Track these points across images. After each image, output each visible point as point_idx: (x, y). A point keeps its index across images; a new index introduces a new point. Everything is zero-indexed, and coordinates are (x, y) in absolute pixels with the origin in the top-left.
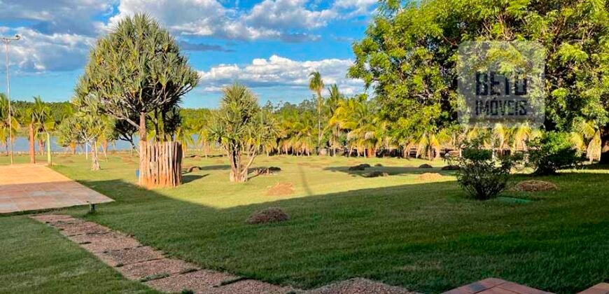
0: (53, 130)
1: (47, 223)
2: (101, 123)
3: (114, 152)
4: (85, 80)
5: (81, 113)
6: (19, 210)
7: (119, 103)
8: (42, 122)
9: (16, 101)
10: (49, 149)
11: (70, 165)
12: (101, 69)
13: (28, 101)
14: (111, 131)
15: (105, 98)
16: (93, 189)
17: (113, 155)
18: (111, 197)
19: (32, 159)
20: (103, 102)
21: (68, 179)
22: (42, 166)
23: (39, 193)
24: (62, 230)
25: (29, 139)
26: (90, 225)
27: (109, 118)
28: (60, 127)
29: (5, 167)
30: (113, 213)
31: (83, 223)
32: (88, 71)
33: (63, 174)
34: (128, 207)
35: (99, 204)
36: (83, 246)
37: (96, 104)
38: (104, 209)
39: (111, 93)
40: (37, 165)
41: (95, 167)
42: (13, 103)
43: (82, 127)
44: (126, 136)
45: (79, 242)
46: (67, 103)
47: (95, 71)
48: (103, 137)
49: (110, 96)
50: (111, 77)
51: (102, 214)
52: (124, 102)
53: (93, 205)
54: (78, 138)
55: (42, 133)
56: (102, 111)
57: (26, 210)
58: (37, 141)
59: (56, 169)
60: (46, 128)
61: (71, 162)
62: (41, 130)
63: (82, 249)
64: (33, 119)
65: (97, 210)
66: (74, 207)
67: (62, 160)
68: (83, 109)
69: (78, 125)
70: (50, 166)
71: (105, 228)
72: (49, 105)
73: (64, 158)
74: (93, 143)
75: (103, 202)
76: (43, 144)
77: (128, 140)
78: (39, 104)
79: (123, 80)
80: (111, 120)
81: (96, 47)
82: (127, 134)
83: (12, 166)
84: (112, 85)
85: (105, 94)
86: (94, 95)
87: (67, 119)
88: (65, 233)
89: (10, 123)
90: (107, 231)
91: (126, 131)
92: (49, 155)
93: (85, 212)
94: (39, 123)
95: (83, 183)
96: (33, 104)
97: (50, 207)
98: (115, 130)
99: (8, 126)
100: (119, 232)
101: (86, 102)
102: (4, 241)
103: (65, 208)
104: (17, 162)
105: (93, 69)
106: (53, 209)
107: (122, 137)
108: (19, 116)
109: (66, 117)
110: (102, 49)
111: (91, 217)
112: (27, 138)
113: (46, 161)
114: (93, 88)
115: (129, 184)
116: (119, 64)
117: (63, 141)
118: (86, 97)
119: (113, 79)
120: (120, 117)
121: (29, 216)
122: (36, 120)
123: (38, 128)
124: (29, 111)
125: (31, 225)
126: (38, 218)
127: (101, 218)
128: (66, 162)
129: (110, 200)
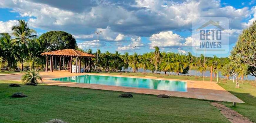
0: (220, 69)
1: (215, 106)
2: (241, 67)
3: (246, 80)
4: (236, 48)
5: (232, 62)
6: (205, 99)
7: (251, 58)
8: (216, 66)
9: (207, 57)
10: (218, 77)
11: (226, 84)
12: (244, 43)
13: (211, 57)
14: (246, 71)
15: (244, 56)
16: (235, 96)
17: (246, 82)
18: (243, 101)
19: (211, 80)
20: (243, 58)
21: (224, 90)
22: (215, 83)
23: (213, 94)
24: (221, 111)
25: (211, 72)
26: (233, 111)
27: (245, 65)
28: (223, 68)
29: (201, 82)
30: (244, 108)
31: (230, 110)
32: (237, 44)
33: (222, 87)
34: (251, 107)
35: (238, 103)
36: (230, 120)
37: (240, 59)
38: (240, 106)
39: (247, 54)
40: (213, 82)
41: (237, 86)
42: (206, 58)
43: (232, 68)
44: (253, 74)
45: (227, 118)
46: (227, 58)
47: (241, 44)
48: (242, 73)
49: (247, 55)
50: (248, 46)
51: (239, 108)
52: (253, 58)
53: (235, 103)
54: (230, 73)
55: (216, 70)
56: (242, 61)
57: (207, 99)
58: (214, 73)
59: (220, 85)
60: (217, 68)
61: (227, 83)
62: (215, 69)
63: (229, 121)
64: (213, 64)
65: (237, 105)
66: (226, 102)
67: (223, 82)
68: (234, 61)
69: (231, 68)
70: (218, 83)
71: (240, 114)
72: (219, 59)
73: (224, 81)
74: (237, 76)
75: (240, 102)
76: (216, 74)
77: (254, 75)
78: (215, 58)
79: (254, 47)
80: (246, 66)
81: (242, 33)
82: (253, 73)
83: (203, 82)
84: (248, 50)
85: (244, 54)
86: (239, 55)
87: (226, 65)
88: (222, 112)
89: (204, 65)
90: (241, 116)
91: (253, 72)
92: (218, 79)
93: (231, 105)
94: (215, 66)
95: (231, 92)
96: (213, 58)
97: (217, 100)
98: (248, 70)
99: (203, 66)
100: (246, 118)
101: (235, 58)
102: (199, 110)
103: (222, 102)
104: (205, 80)
105: (240, 43)
106: (218, 101)
107: (251, 74)
108: (208, 63)
109: (226, 64)
110: (245, 34)
111: (233, 108)
112: (210, 71)
113: (216, 81)
114: (239, 51)
115: (253, 96)
116: (252, 40)
117: (224, 74)
118: (235, 56)
119: (249, 47)
120: (251, 65)
121: (208, 102)
122: (214, 65)
123: (214, 68)
124: (211, 61)
125: (209, 106)
126: (212, 103)
127: (238, 110)
128: (224, 83)
129: (243, 102)
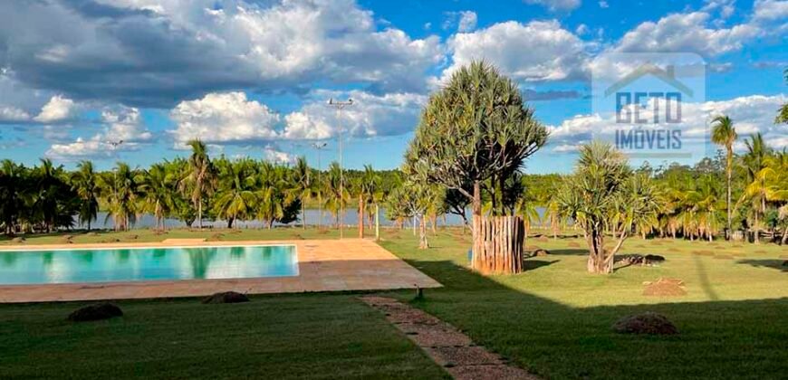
0: (382, 201)
1: (374, 305)
2: (431, 194)
3: (443, 227)
4: (416, 144)
5: (409, 182)
6: (347, 289)
7: (451, 169)
8: (372, 193)
9: (347, 170)
10: (377, 224)
11: (397, 241)
12: (433, 131)
13: (358, 170)
14: (441, 204)
15: (436, 165)
16: (420, 270)
17: (443, 231)
18: (438, 280)
19: (361, 233)
20: (433, 169)
21: (394, 257)
22: (369, 241)
23: (367, 272)
24: (388, 315)
25: (359, 211)
26: (417, 312)
27: (440, 188)
28: (389, 198)
29: (337, 241)
30: (442, 301)
31: (410, 309)
32: (418, 132)
33: (390, 251)
34: (458, 295)
35: (427, 289)
36: (410, 337)
37: (426, 172)
38: (433, 295)
39: (442, 158)
40: (364, 240)
41: (423, 244)
42: (344, 172)
43: (411, 198)
44: (457, 209)
45: (406, 331)
46: (396, 171)
47: (426, 133)
48: (433, 208)
49: (441, 162)
50: (442, 139)
51: (430, 300)
52: (456, 168)
53: (421, 290)
54: (407, 211)
55: (371, 205)
56: (432, 179)
57: (354, 289)
58: (366, 213)
59: (384, 245)
60: (375, 199)
61: (399, 238)
62: (370, 201)
63: (409, 340)
64: (363, 190)
65: (426, 295)
66: (401, 290)
67: (389, 236)
68: (412, 177)
69: (407, 197)
70: (378, 242)
71: (433, 318)
72: (379, 174)
73: (390, 233)
74: (422, 217)
75: (431, 286)
76: (372, 216)
77: (460, 213)
78: (369, 172)
79: (456, 142)
80: (441, 190)
81: (427, 105)
82: (458, 207)
83: (342, 241)
84: (444, 149)
85: (436, 159)
86: (424, 161)
87: (396, 189)
88: (392, 320)
89: (341, 194)
90: (436, 322)
91: (457, 204)
92: (377, 228)
93: (412, 296)
94: (369, 194)
95: (411, 262)
96: (363, 173)
97: (378, 288)
98: (446, 201)
99: (339, 197)
100: (448, 324)
101: (416, 170)
102: (333, 322)
103: (392, 290)
104: (345, 236)
105: (425, 130)
106: (380, 291)
107: (454, 210)
108: (350, 186)
109: (394, 187)
110: (434, 107)
111: (417, 304)
112: (356, 210)
113: (374, 235)
114: (423, 153)
115: (460, 267)
116: (452, 123)
117: (391, 213)
118: (416, 164)
119: (445, 141)
120: (451, 186)
121: (356, 296)
122: (366, 191)
123: (367, 199)
124: (359, 181)
125: (358, 307)
126: (366, 299)
127: (429, 306)
128: (393, 238)
129: (438, 285)
